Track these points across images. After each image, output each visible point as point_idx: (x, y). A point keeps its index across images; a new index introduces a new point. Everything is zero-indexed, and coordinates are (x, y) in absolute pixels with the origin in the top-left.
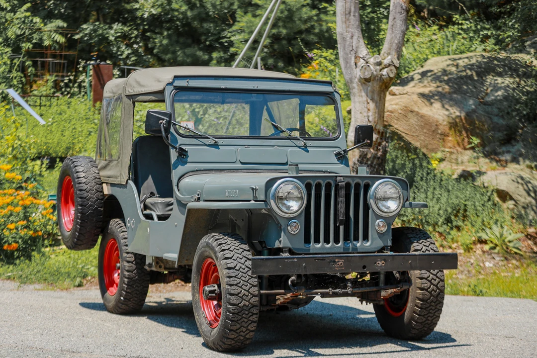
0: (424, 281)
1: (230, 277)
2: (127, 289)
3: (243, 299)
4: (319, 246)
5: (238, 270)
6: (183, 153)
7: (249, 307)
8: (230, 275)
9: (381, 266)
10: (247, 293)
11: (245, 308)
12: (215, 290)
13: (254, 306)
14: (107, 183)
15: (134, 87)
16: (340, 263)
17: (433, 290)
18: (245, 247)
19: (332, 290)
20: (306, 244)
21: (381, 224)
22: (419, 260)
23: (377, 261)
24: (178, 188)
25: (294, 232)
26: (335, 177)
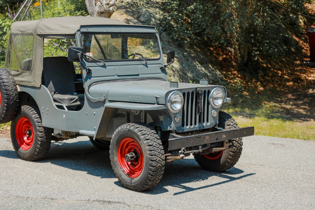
1: (151, 151)
2: (40, 147)
3: (158, 163)
4: (188, 127)
5: (155, 146)
6: (89, 72)
7: (161, 167)
8: (151, 149)
9: (224, 138)
10: (160, 159)
11: (159, 168)
12: (134, 156)
14: (19, 85)
15: (44, 30)
16: (207, 138)
17: (238, 146)
18: (154, 131)
19: (193, 151)
20: (182, 127)
21: (215, 112)
22: (239, 133)
23: (223, 135)
24: (88, 93)
25: (178, 121)
26: (196, 88)
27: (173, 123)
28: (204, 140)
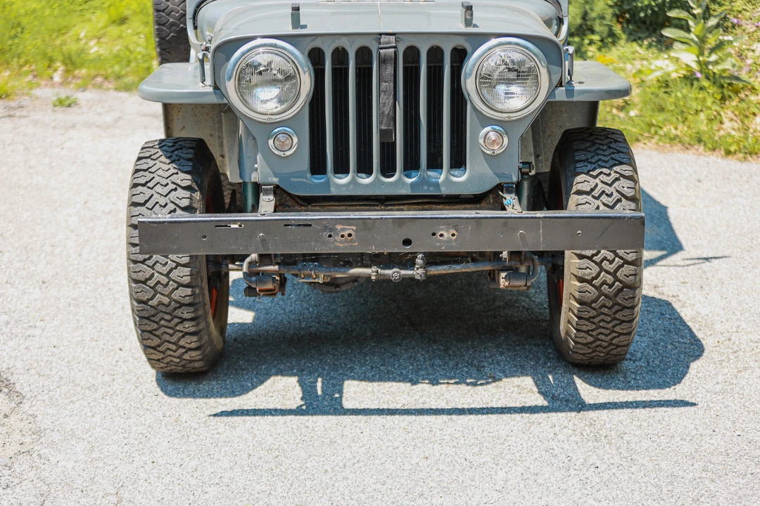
0: (586, 262)
3: (157, 292)
4: (344, 180)
7: (171, 308)
9: (449, 241)
10: (164, 280)
11: (162, 308)
13: (181, 305)
16: (346, 233)
17: (604, 283)
18: (185, 179)
19: (379, 270)
20: (315, 176)
21: (492, 136)
22: (543, 229)
23: (439, 230)
24: (194, 23)
25: (282, 153)
26: (379, 36)
27: (259, 157)
28: (330, 236)
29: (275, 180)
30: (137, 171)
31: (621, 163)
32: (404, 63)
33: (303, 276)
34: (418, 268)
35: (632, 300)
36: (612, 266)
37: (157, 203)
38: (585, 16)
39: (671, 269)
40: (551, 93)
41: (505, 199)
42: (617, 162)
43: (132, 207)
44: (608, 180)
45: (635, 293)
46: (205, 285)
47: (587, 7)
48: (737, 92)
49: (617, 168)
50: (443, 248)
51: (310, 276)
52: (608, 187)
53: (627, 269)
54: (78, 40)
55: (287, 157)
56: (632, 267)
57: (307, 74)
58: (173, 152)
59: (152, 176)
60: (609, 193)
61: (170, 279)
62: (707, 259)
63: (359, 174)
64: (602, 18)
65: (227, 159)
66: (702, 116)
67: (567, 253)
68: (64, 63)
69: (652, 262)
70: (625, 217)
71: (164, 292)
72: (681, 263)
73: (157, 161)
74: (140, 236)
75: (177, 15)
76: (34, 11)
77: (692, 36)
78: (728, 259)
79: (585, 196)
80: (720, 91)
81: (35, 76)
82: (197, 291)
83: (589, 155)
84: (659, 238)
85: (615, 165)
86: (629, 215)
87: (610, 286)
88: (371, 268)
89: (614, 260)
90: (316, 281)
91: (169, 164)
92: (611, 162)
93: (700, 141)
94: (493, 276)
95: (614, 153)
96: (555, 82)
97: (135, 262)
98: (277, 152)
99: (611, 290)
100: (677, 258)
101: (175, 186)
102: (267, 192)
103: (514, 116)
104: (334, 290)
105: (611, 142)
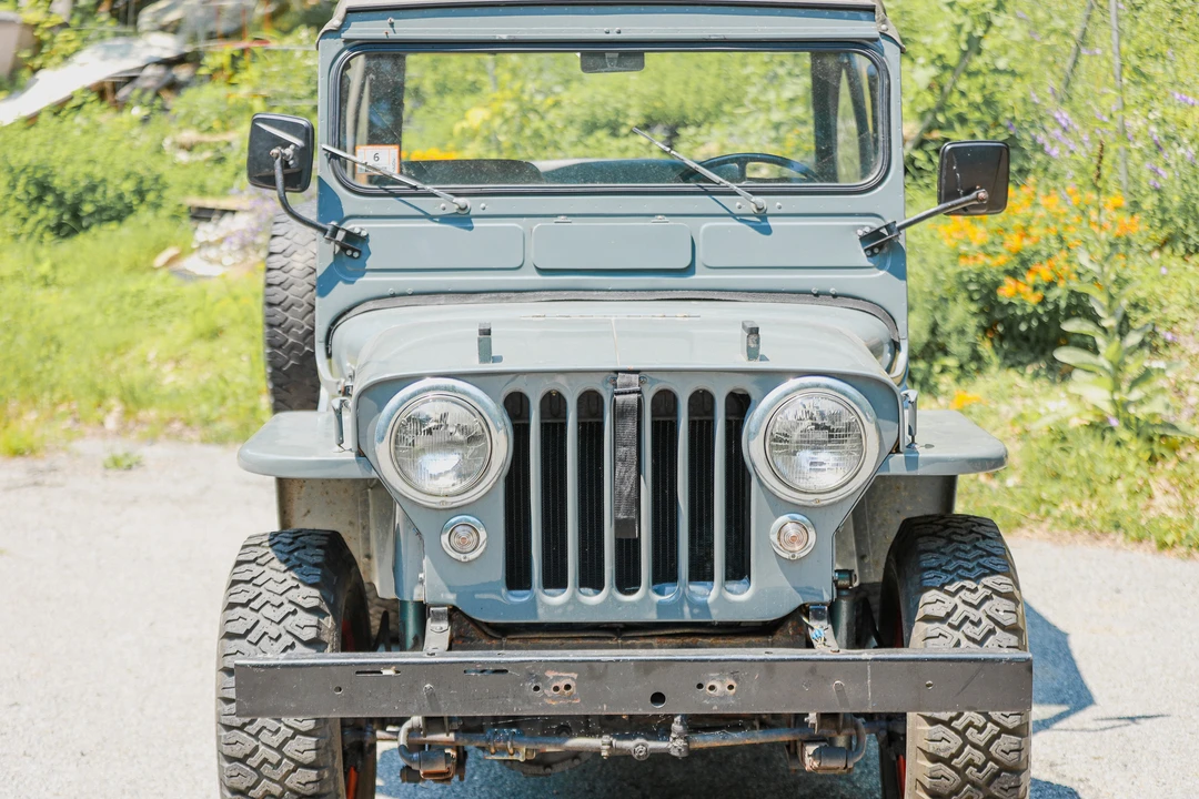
0: (940, 730)
4: (558, 599)
6: (351, 245)
9: (724, 697)
16: (561, 684)
19: (614, 741)
20: (514, 592)
21: (791, 529)
22: (872, 679)
23: (708, 679)
24: (327, 349)
25: (462, 556)
26: (613, 374)
27: (426, 562)
28: (536, 688)
29: (451, 598)
30: (234, 583)
31: (994, 572)
32: (653, 416)
33: (493, 751)
34: (674, 739)
35: (1014, 791)
36: (982, 736)
37: (265, 633)
38: (934, 330)
39: (1077, 735)
40: (883, 463)
41: (812, 628)
42: (988, 571)
43: (225, 641)
44: (974, 598)
45: (1019, 780)
46: (339, 765)
47: (938, 316)
48: (1174, 449)
49: (987, 581)
50: (715, 708)
51: (504, 750)
52: (973, 610)
53: (1007, 742)
54: (145, 363)
55: (469, 561)
56: (1014, 739)
57: (502, 432)
58: (291, 552)
59: (257, 590)
60: (976, 620)
61: (284, 755)
62: (1132, 719)
63: (582, 589)
64: (962, 332)
65: (375, 561)
66: (1120, 486)
67: (911, 716)
68: (122, 400)
69: (1045, 725)
70: (1001, 660)
71: (273, 777)
72: (1092, 726)
73: (265, 568)
74: (237, 686)
75: (300, 332)
76: (77, 318)
77: (1102, 361)
78: (1165, 719)
79: (937, 624)
80: (1147, 446)
81: (77, 421)
82: (326, 775)
83: (944, 560)
84: (1056, 685)
85: (985, 575)
86: (1008, 657)
87: (980, 769)
88: (600, 737)
89: (984, 727)
90: (515, 757)
91: (285, 571)
92: (978, 571)
93: (1117, 526)
94: (793, 750)
95: (982, 556)
96: (889, 446)
97: (229, 728)
98: (454, 555)
99: (981, 775)
100: (1084, 717)
101: (293, 608)
102: (437, 617)
103: (826, 499)
104: (542, 771)
105: (978, 539)
